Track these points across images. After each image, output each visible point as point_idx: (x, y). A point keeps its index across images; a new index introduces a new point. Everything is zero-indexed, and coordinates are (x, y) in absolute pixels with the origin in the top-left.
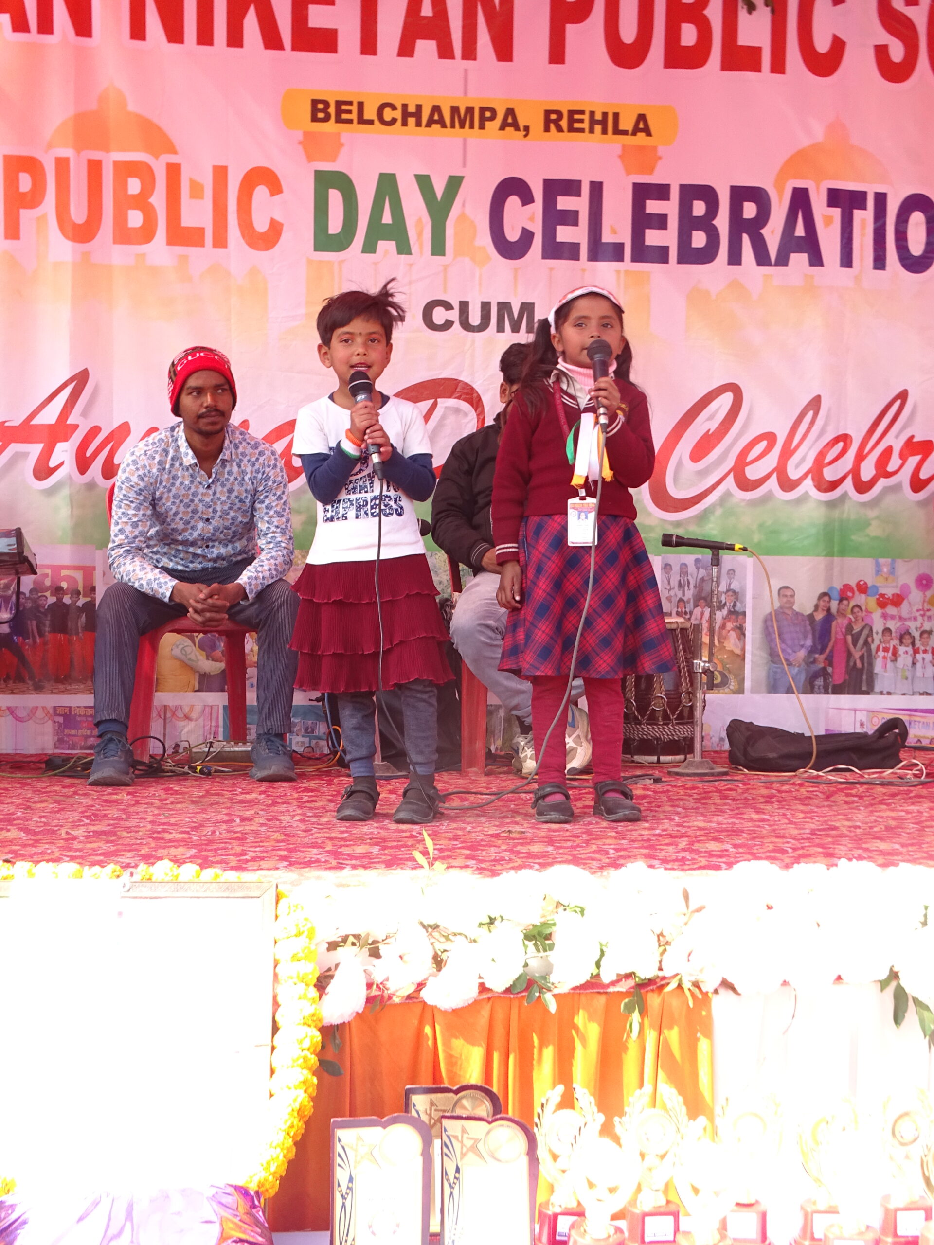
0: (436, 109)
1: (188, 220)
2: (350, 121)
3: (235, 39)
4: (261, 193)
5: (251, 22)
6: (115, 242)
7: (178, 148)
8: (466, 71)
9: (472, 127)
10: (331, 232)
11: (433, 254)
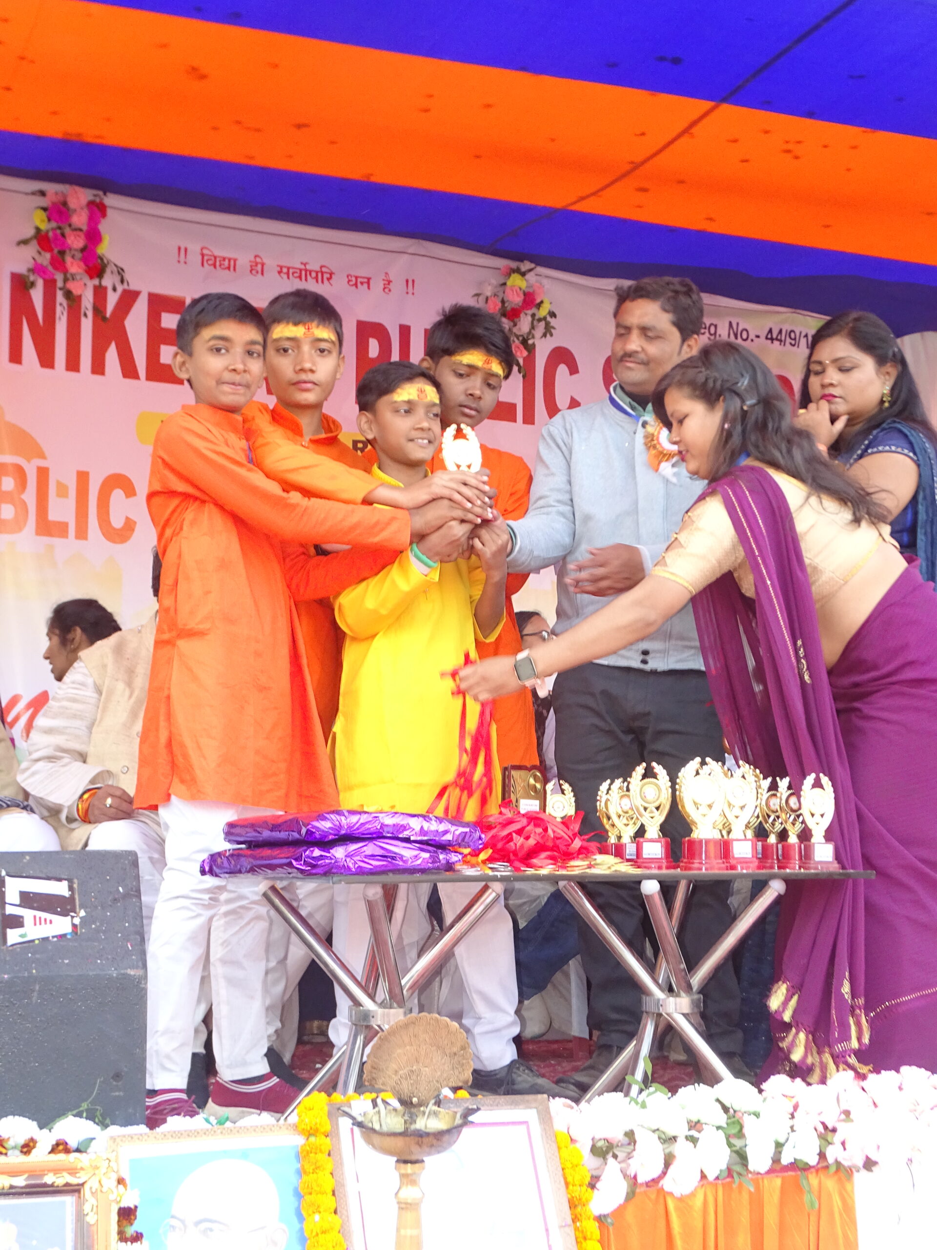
1: (54, 515)
3: (98, 368)
4: (117, 495)
5: (112, 355)
7: (47, 454)
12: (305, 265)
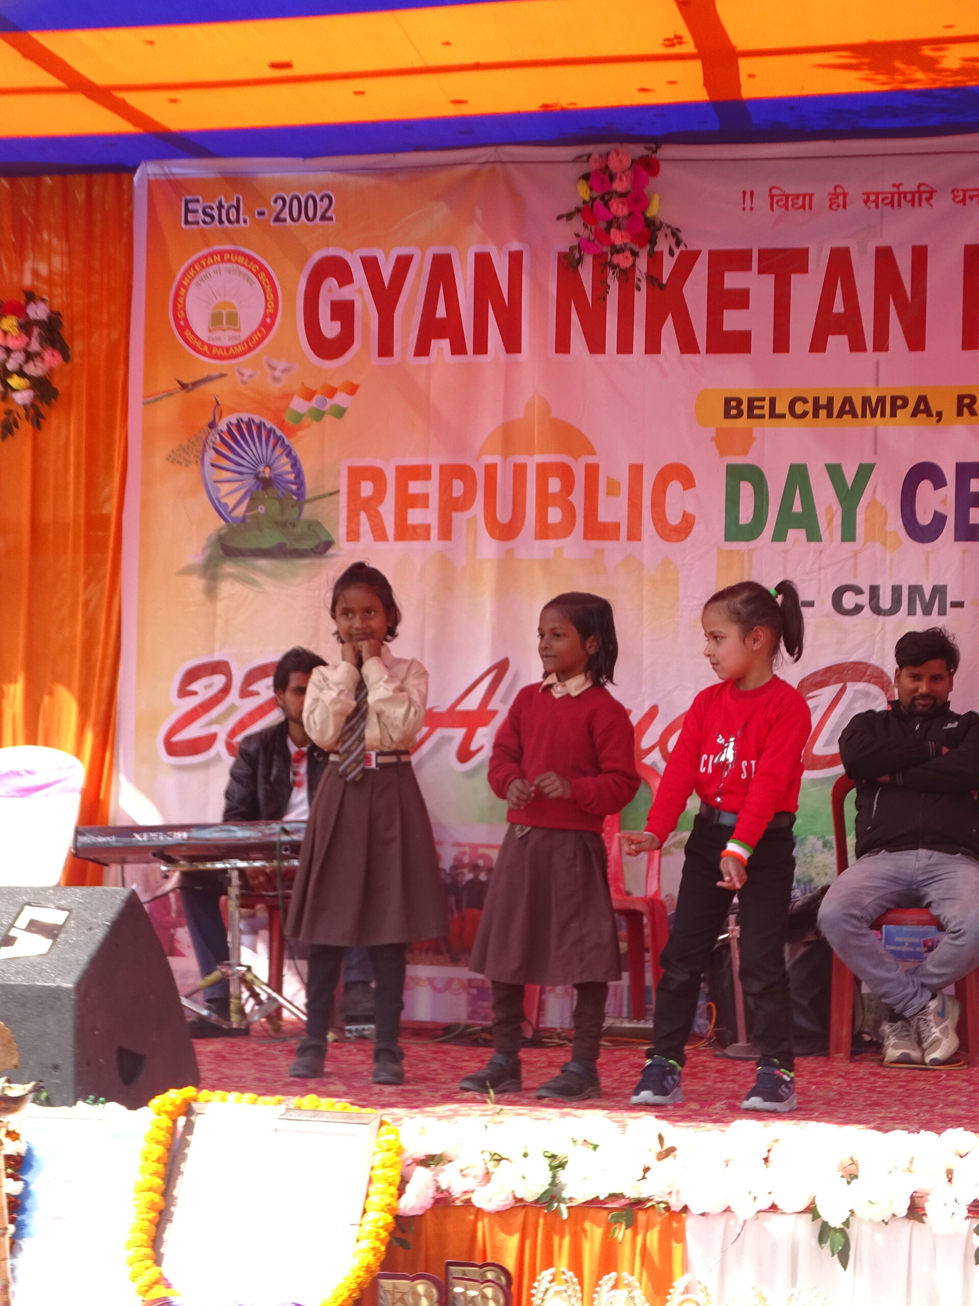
0: (848, 400)
1: (604, 515)
2: (763, 416)
3: (653, 346)
4: (675, 487)
5: (668, 329)
6: (536, 538)
7: (597, 449)
8: (878, 362)
9: (883, 415)
10: (741, 522)
11: (843, 540)
12: (898, 186)
